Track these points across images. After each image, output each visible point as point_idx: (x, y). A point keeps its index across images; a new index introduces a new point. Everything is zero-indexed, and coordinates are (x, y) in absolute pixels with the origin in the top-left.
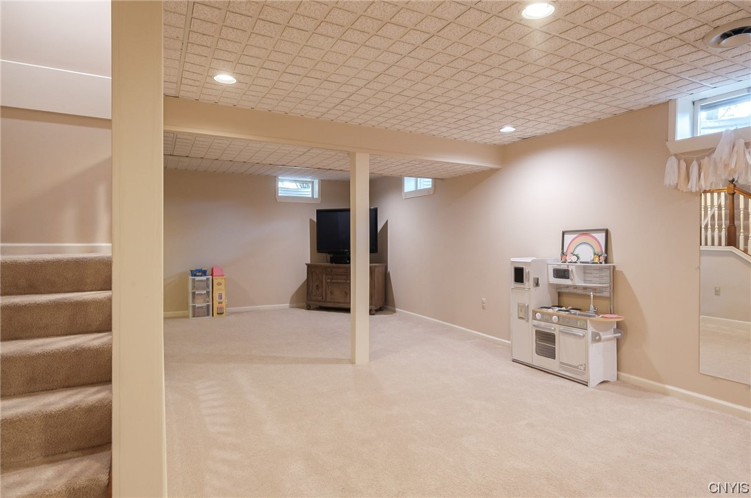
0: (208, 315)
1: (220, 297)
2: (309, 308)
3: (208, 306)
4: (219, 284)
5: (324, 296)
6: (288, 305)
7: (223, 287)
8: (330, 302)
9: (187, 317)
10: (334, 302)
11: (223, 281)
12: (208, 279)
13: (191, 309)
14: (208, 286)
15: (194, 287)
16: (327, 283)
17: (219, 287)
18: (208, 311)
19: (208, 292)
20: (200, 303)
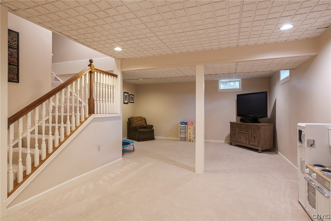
0: (185, 141)
1: (190, 134)
2: (231, 144)
3: (185, 137)
4: (190, 128)
5: (237, 139)
6: (224, 141)
7: (191, 130)
8: (239, 142)
9: (178, 141)
10: (241, 143)
11: (191, 127)
12: (185, 126)
13: (179, 137)
14: (185, 129)
15: (180, 129)
16: (238, 132)
17: (190, 130)
18: (185, 139)
19: (185, 131)
20: (183, 136)
